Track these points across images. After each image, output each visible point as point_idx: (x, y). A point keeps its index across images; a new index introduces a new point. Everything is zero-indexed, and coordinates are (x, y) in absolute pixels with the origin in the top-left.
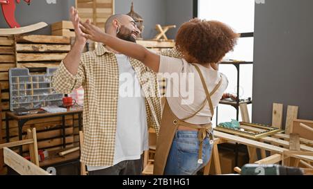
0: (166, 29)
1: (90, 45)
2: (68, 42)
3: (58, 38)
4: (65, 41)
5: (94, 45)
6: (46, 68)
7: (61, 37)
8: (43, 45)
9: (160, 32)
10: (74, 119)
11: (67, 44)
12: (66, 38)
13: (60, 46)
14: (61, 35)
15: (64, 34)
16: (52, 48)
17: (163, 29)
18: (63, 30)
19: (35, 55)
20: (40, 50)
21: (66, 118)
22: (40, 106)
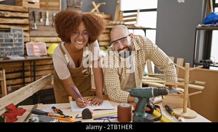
0: (99, 5)
1: (43, 14)
2: (27, 10)
3: (19, 8)
4: (24, 10)
5: (45, 14)
6: (10, 29)
7: (21, 7)
8: (8, 12)
9: (94, 7)
10: (31, 66)
11: (26, 12)
12: (25, 8)
13: (20, 13)
14: (21, 5)
15: (24, 5)
16: (14, 15)
17: (97, 5)
18: (23, 2)
19: (2, 19)
20: (6, 16)
21: (26, 64)
22: (6, 55)
